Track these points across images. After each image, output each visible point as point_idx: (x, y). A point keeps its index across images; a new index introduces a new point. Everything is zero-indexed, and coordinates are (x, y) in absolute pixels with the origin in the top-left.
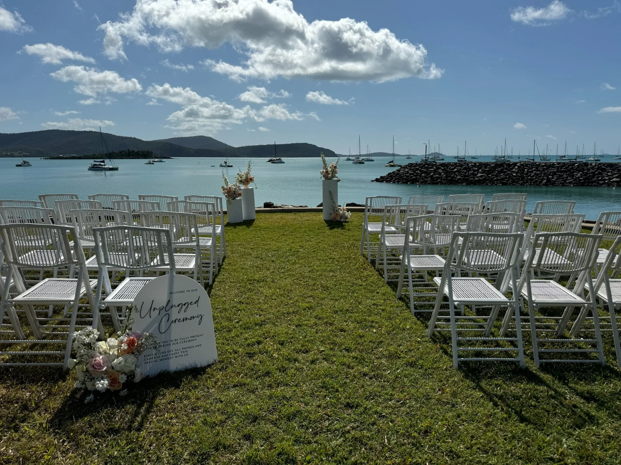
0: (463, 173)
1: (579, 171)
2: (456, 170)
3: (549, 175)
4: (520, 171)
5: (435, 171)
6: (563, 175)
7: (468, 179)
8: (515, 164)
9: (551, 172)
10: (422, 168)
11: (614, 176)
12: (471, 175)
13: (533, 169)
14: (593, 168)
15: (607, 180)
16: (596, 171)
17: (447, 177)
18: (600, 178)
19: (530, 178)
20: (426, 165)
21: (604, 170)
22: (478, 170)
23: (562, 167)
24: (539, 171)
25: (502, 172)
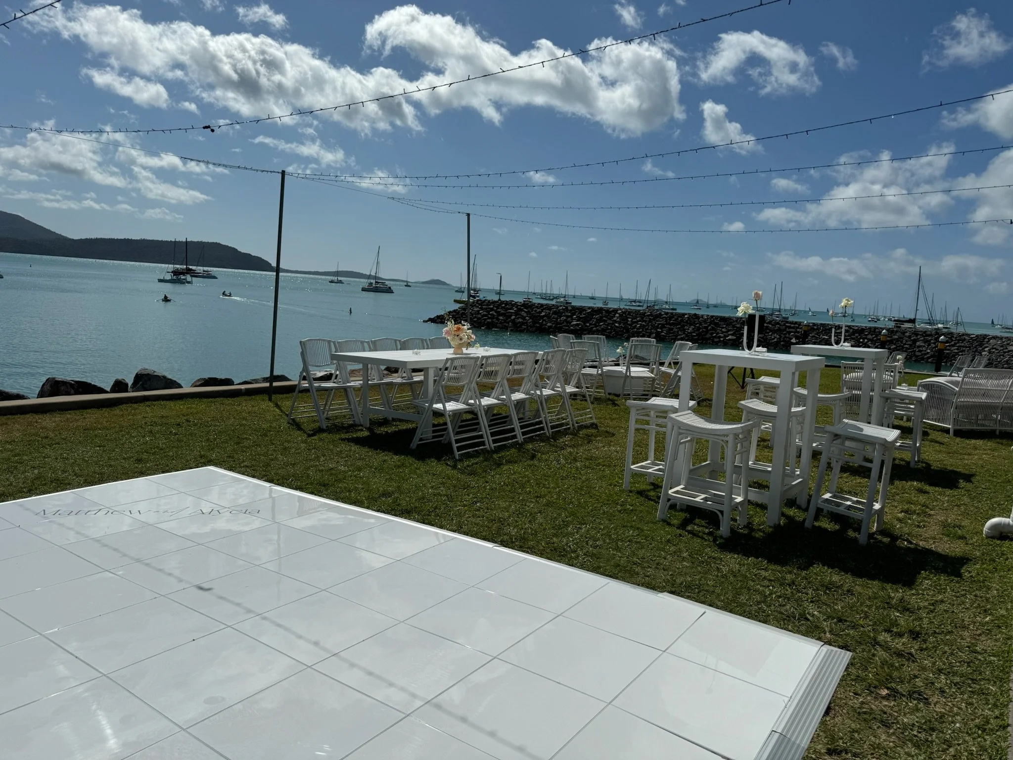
0: (553, 318)
1: (691, 325)
2: (543, 314)
3: (657, 327)
4: (623, 320)
5: (516, 314)
6: (673, 329)
7: (562, 327)
8: (615, 311)
9: (659, 324)
10: (498, 308)
11: (730, 333)
12: (563, 323)
13: (638, 319)
14: (705, 321)
15: (722, 337)
16: (709, 325)
17: (534, 323)
18: (715, 335)
19: (635, 330)
20: (503, 304)
21: (717, 325)
22: (571, 317)
23: (670, 318)
24: (645, 321)
25: (600, 320)
